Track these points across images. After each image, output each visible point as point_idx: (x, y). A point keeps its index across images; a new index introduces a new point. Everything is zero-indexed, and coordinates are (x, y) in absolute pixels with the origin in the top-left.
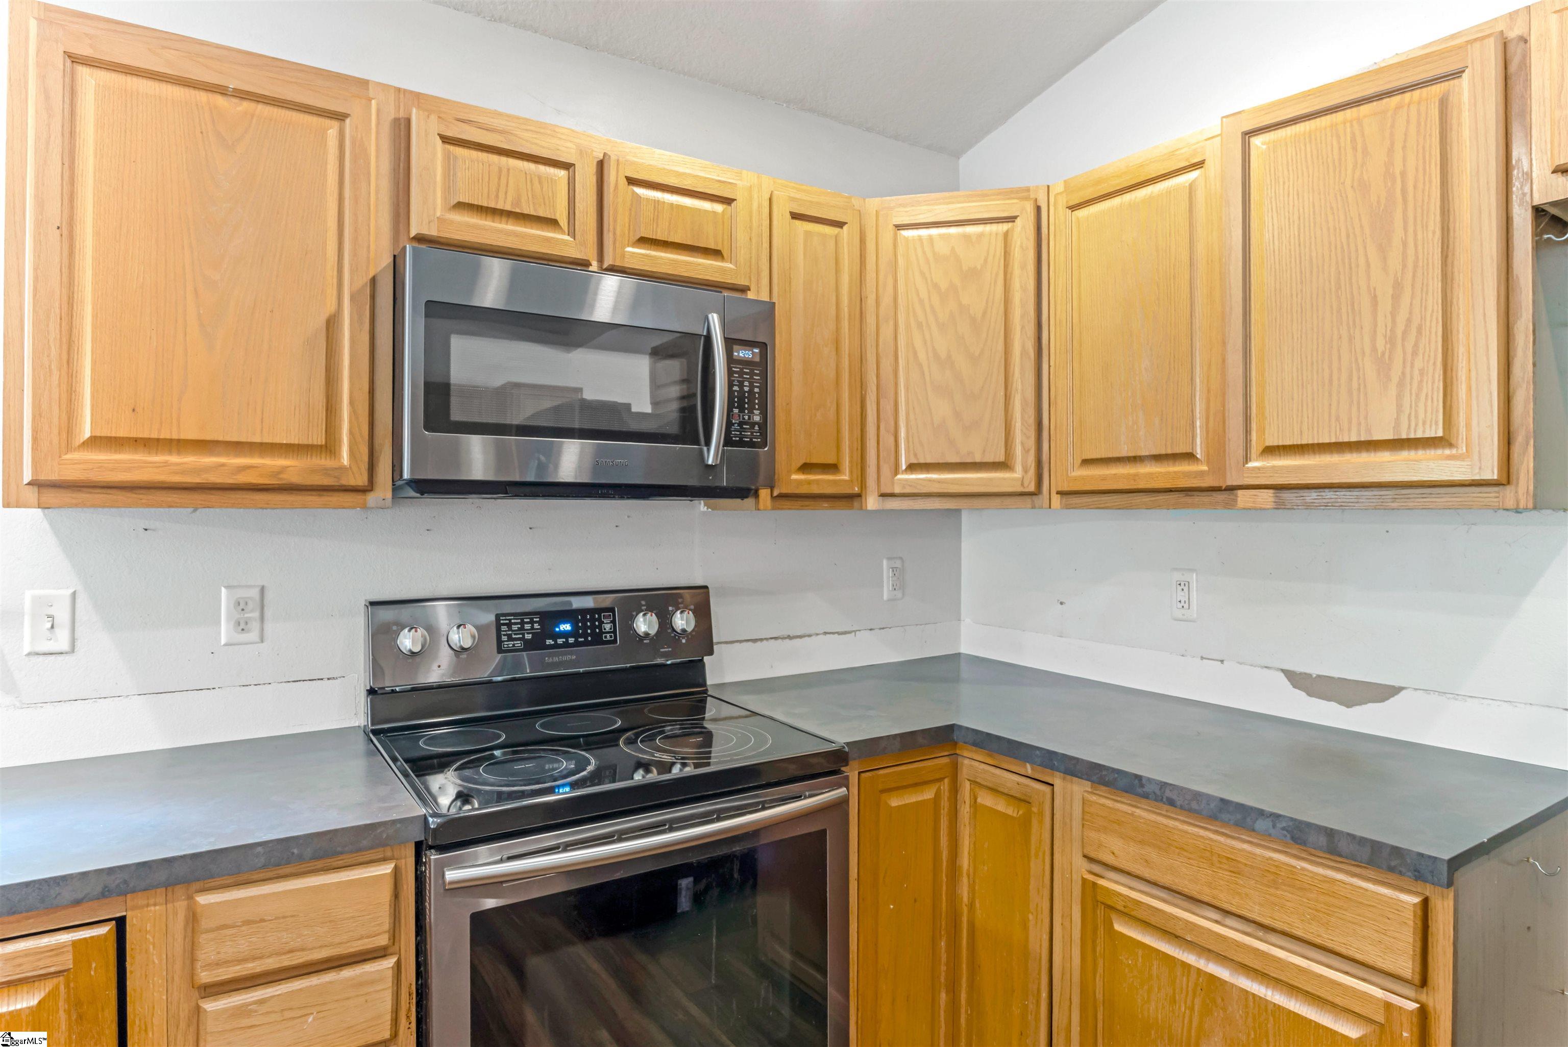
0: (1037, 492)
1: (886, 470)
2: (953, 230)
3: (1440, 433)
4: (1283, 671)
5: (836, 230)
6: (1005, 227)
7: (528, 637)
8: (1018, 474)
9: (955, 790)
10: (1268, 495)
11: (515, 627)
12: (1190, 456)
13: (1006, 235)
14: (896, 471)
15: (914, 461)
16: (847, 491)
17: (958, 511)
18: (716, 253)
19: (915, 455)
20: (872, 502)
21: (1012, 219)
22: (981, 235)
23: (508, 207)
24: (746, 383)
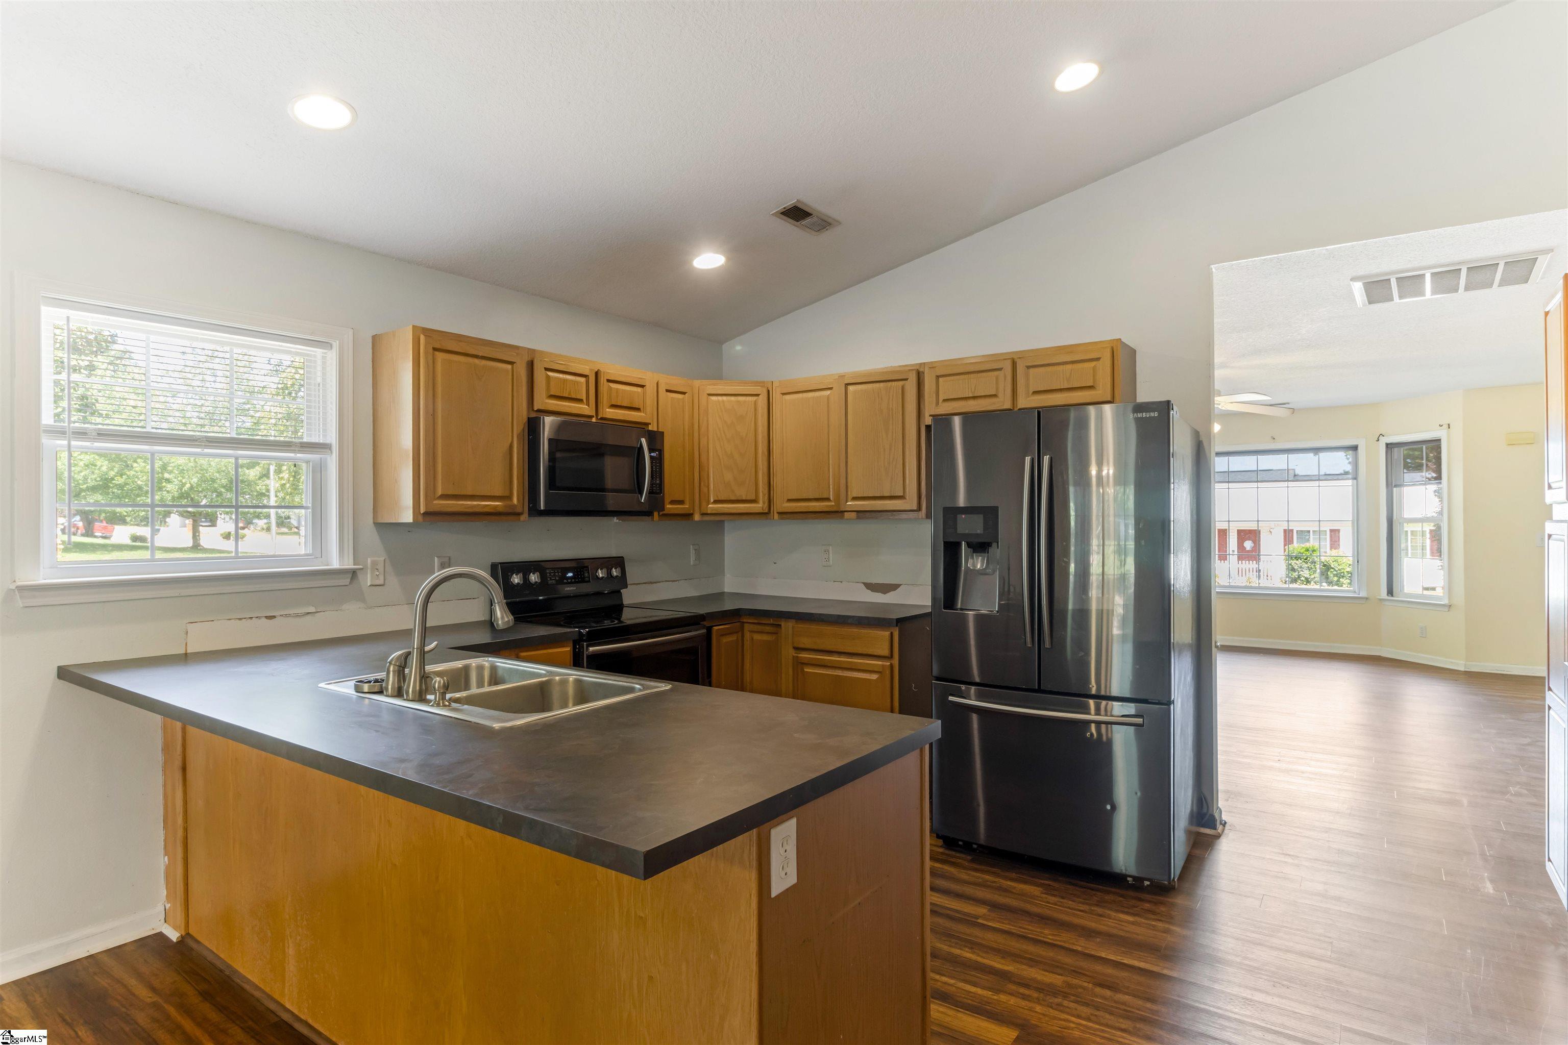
0: (768, 513)
1: (704, 504)
2: (733, 398)
3: (902, 495)
4: (863, 583)
5: (683, 396)
6: (754, 398)
7: (557, 578)
8: (760, 505)
9: (743, 636)
10: (854, 514)
11: (552, 574)
12: (828, 499)
13: (755, 402)
14: (708, 503)
15: (716, 499)
16: (687, 512)
17: (723, 521)
18: (638, 409)
19: (717, 497)
20: (697, 517)
21: (758, 395)
22: (745, 402)
23: (567, 396)
24: (654, 467)
